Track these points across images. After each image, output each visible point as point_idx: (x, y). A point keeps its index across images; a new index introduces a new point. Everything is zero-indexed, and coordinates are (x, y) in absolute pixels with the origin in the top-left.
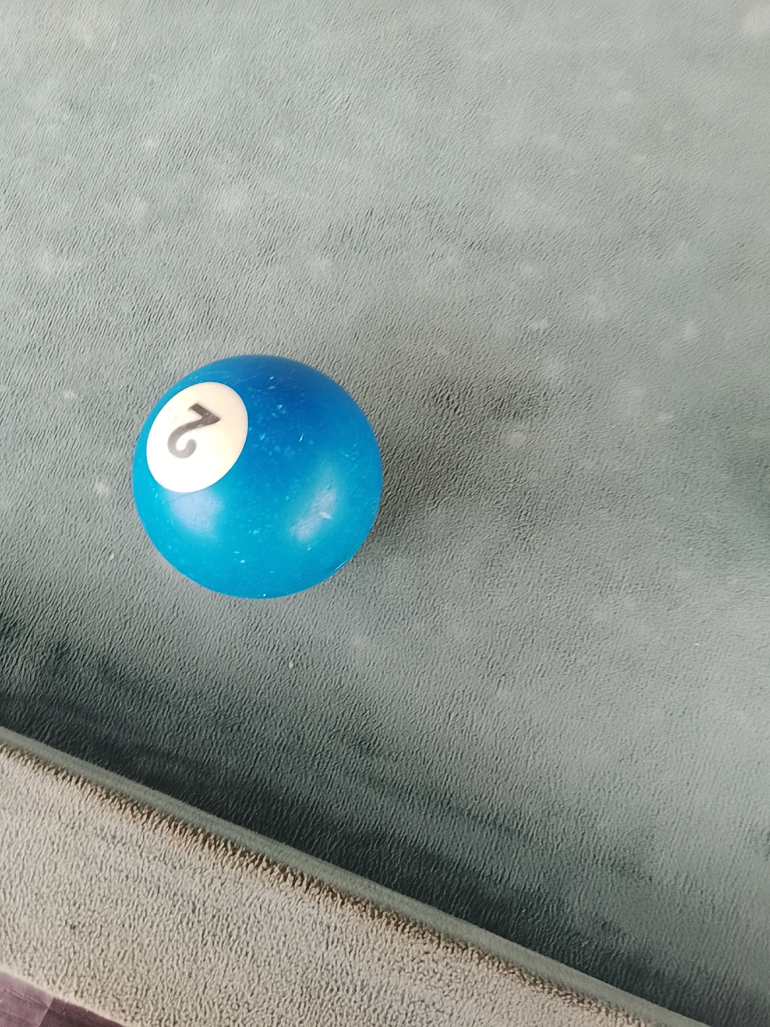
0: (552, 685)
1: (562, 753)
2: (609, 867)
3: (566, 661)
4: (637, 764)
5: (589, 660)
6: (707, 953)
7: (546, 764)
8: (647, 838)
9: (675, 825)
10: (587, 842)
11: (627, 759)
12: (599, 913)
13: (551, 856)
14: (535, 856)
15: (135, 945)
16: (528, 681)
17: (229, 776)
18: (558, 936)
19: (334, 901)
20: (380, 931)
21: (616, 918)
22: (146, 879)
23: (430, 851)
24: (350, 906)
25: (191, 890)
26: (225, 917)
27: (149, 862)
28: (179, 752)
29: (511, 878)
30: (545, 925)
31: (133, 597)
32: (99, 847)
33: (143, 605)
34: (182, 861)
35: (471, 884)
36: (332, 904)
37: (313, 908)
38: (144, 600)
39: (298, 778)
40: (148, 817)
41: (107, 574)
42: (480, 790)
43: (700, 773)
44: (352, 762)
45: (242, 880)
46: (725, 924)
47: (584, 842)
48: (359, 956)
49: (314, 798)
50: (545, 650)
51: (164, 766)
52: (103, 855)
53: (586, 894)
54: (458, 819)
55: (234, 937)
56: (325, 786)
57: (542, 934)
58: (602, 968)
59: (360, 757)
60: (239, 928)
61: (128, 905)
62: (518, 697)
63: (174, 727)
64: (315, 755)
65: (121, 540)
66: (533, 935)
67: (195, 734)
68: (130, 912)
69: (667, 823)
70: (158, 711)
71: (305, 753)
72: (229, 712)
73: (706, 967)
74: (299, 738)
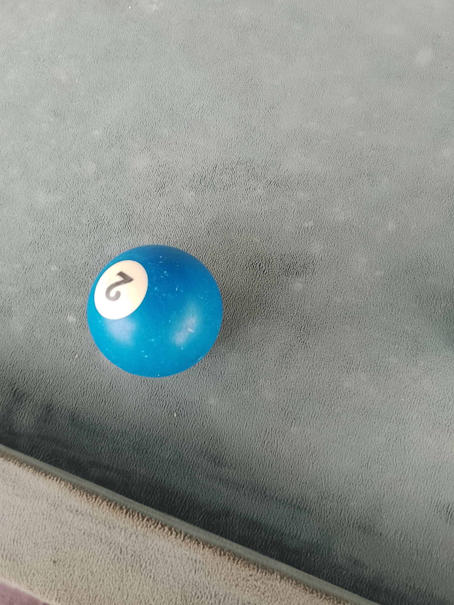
0: (321, 425)
1: (329, 463)
2: (357, 528)
3: (329, 411)
4: (371, 469)
5: (342, 409)
6: (415, 578)
7: (319, 470)
8: (378, 511)
9: (394, 503)
10: (344, 514)
11: (365, 466)
12: (352, 555)
13: (324, 522)
14: (315, 522)
15: (89, 572)
16: (308, 423)
17: (141, 478)
18: (329, 569)
19: (198, 547)
20: (225, 563)
21: (361, 557)
22: (94, 535)
23: (255, 520)
24: (207, 549)
25: (119, 541)
26: (138, 555)
27: (96, 524)
28: (114, 465)
29: (301, 536)
30: (321, 563)
31: (88, 378)
32: (69, 517)
33: (93, 383)
34: (114, 524)
35: (278, 539)
36: (198, 548)
37: (187, 550)
38: (94, 380)
39: (180, 479)
40: (96, 500)
41: (74, 366)
42: (282, 485)
43: (406, 473)
44: (210, 470)
45: (148, 534)
46: (424, 560)
47: (342, 514)
48: (213, 577)
49: (189, 491)
50: (317, 404)
51: (105, 474)
52: (71, 521)
53: (344, 544)
54: (270, 502)
55: (143, 567)
56: (195, 484)
57: (319, 567)
58: (355, 587)
59: (215, 467)
60: (146, 562)
61: (85, 549)
62: (302, 431)
63: (111, 451)
64: (189, 466)
65: (82, 347)
66: (315, 568)
67: (122, 455)
68: (86, 553)
69: (389, 502)
70: (102, 442)
71: (184, 464)
72: (141, 442)
73: (414, 585)
74: (180, 456)
